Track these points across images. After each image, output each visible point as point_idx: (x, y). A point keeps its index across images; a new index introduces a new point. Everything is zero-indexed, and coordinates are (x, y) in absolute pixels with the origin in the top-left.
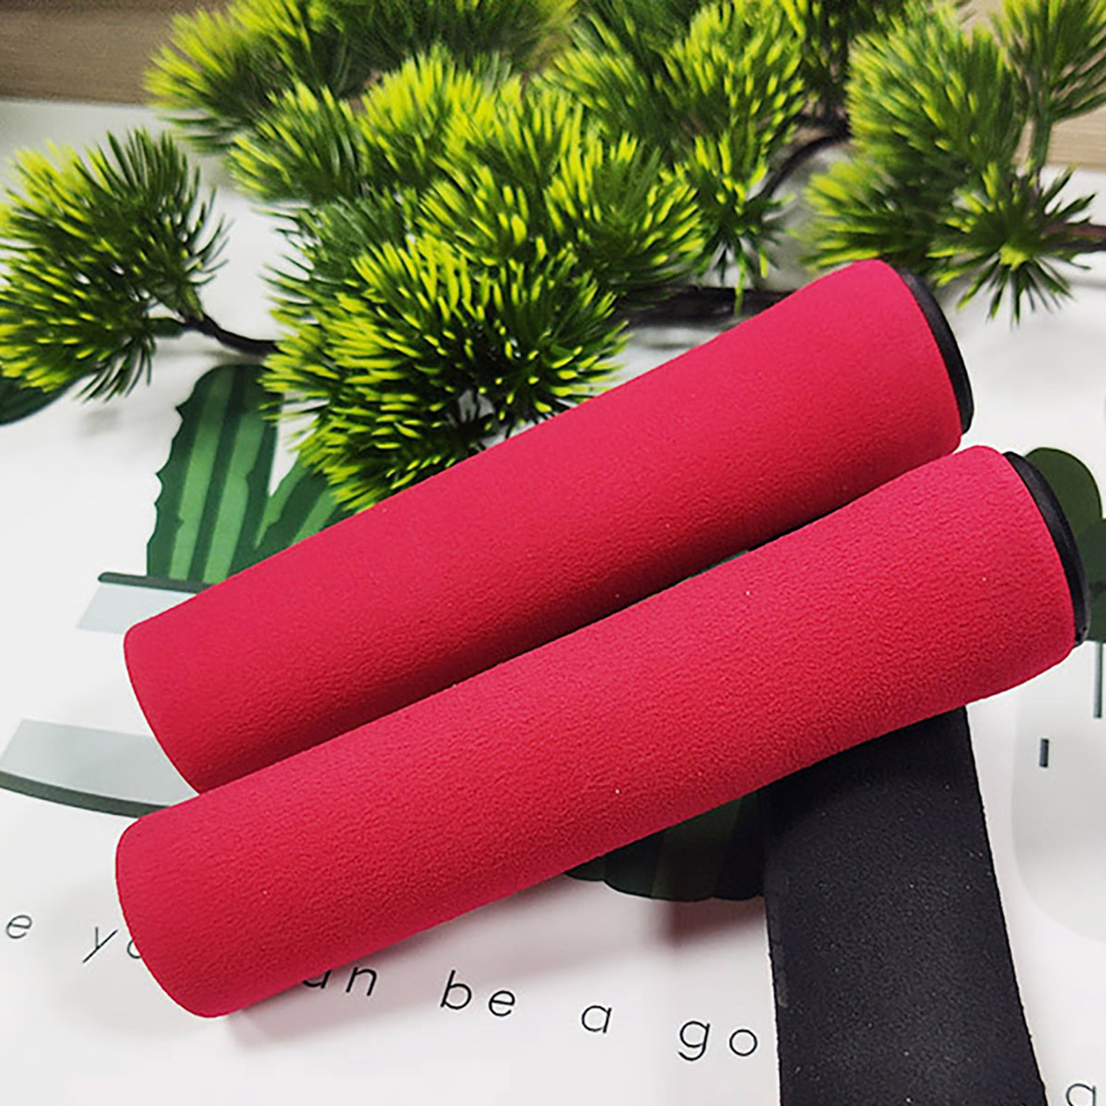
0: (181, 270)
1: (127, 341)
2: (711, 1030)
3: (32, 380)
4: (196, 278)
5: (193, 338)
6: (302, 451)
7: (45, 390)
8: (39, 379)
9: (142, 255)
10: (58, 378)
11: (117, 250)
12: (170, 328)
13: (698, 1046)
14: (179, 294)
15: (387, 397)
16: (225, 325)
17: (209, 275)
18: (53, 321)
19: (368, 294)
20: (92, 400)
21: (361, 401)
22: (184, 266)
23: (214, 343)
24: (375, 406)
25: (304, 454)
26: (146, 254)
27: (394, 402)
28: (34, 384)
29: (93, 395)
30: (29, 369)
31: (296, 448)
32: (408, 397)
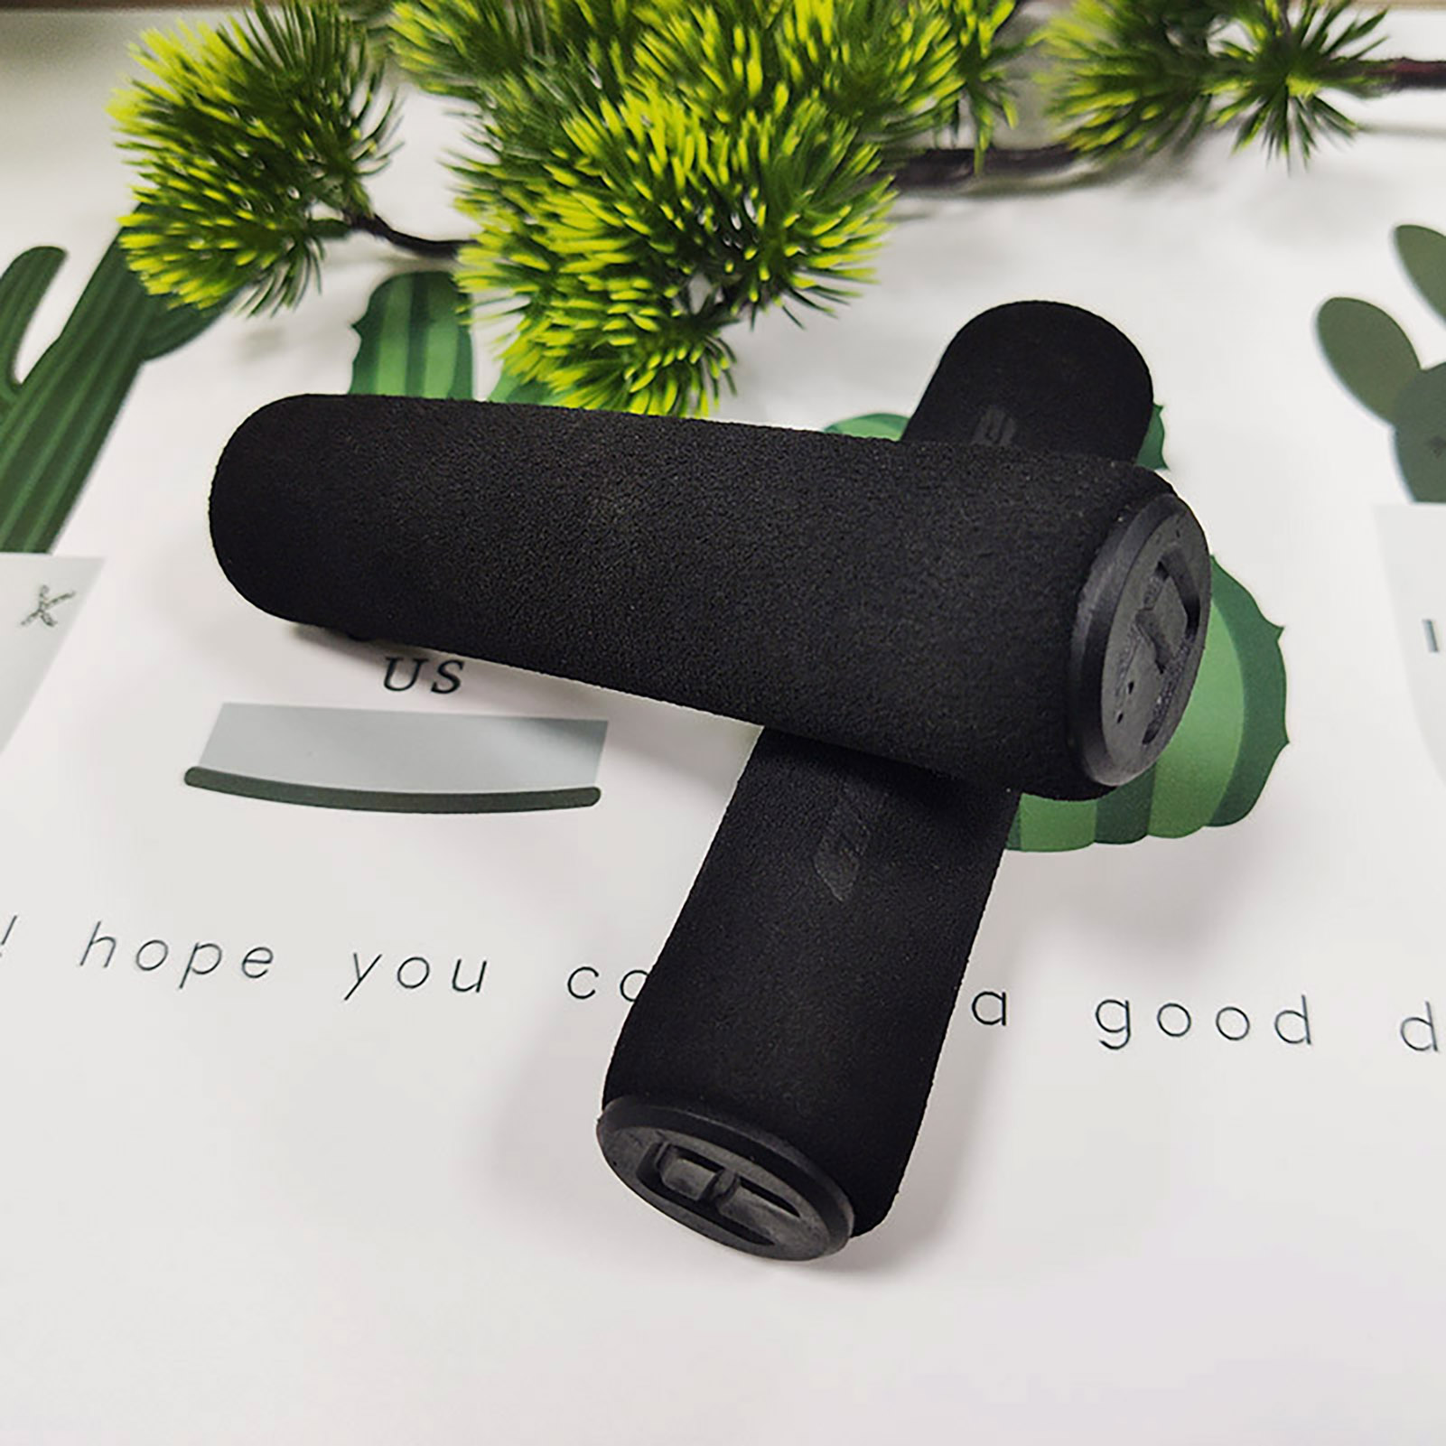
0: (348, 158)
1: (290, 246)
2: (1131, 1007)
3: (187, 294)
4: (365, 166)
5: (362, 241)
6: (506, 360)
7: (201, 306)
8: (194, 292)
9: (307, 139)
10: (216, 290)
11: (277, 133)
12: (336, 230)
13: (1121, 1030)
14: (346, 188)
15: (613, 285)
16: (398, 224)
17: (380, 164)
18: (206, 223)
19: (581, 165)
20: (253, 318)
21: (583, 291)
22: (351, 155)
23: (383, 246)
24: (604, 296)
25: (510, 362)
26: (311, 138)
27: (623, 290)
28: (188, 300)
29: (253, 312)
30: (178, 283)
31: (500, 357)
32: (641, 283)
